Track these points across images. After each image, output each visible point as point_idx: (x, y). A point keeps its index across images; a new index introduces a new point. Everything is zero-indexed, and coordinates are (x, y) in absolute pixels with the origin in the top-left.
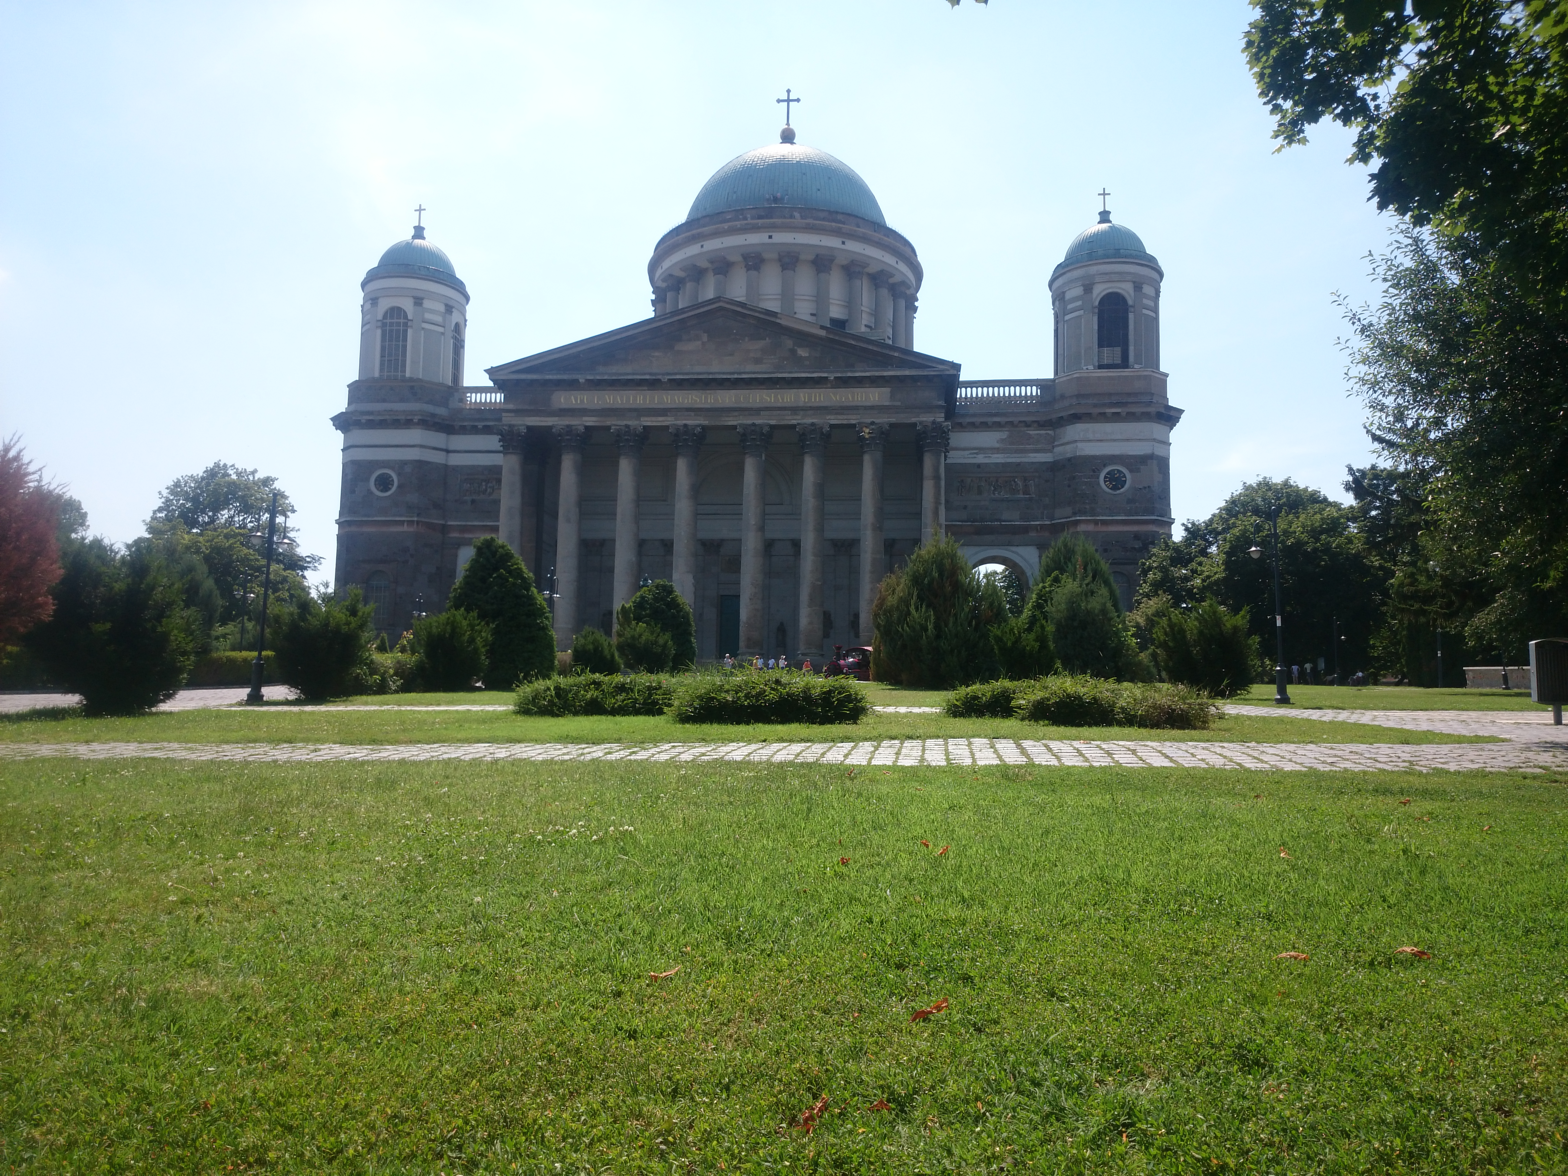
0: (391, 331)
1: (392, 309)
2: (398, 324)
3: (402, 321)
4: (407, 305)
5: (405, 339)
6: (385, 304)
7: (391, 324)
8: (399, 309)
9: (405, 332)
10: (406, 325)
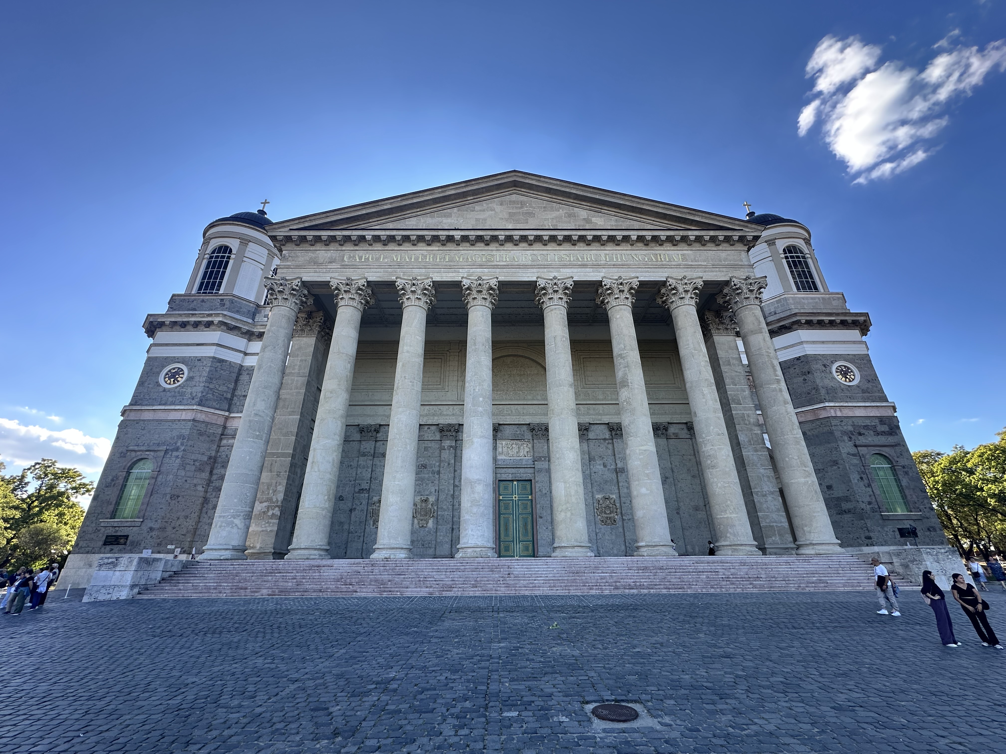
0: (215, 262)
1: (220, 248)
2: (223, 257)
3: (227, 255)
4: (234, 244)
5: (226, 267)
6: (214, 243)
7: (217, 257)
8: (226, 247)
9: (227, 263)
10: (229, 258)
